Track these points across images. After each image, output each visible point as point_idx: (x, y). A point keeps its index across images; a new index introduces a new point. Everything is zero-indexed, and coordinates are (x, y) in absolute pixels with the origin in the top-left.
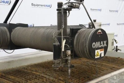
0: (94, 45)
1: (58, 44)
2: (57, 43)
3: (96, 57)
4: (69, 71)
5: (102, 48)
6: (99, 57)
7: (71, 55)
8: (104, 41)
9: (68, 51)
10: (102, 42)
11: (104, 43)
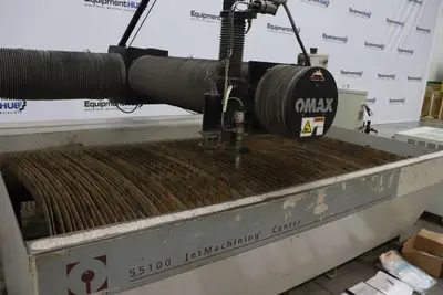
0: (300, 105)
1: (217, 94)
2: (214, 93)
3: (302, 135)
4: (238, 159)
5: (319, 114)
6: (310, 134)
7: (245, 125)
8: (327, 100)
9: (238, 113)
10: (321, 102)
11: (325, 104)
